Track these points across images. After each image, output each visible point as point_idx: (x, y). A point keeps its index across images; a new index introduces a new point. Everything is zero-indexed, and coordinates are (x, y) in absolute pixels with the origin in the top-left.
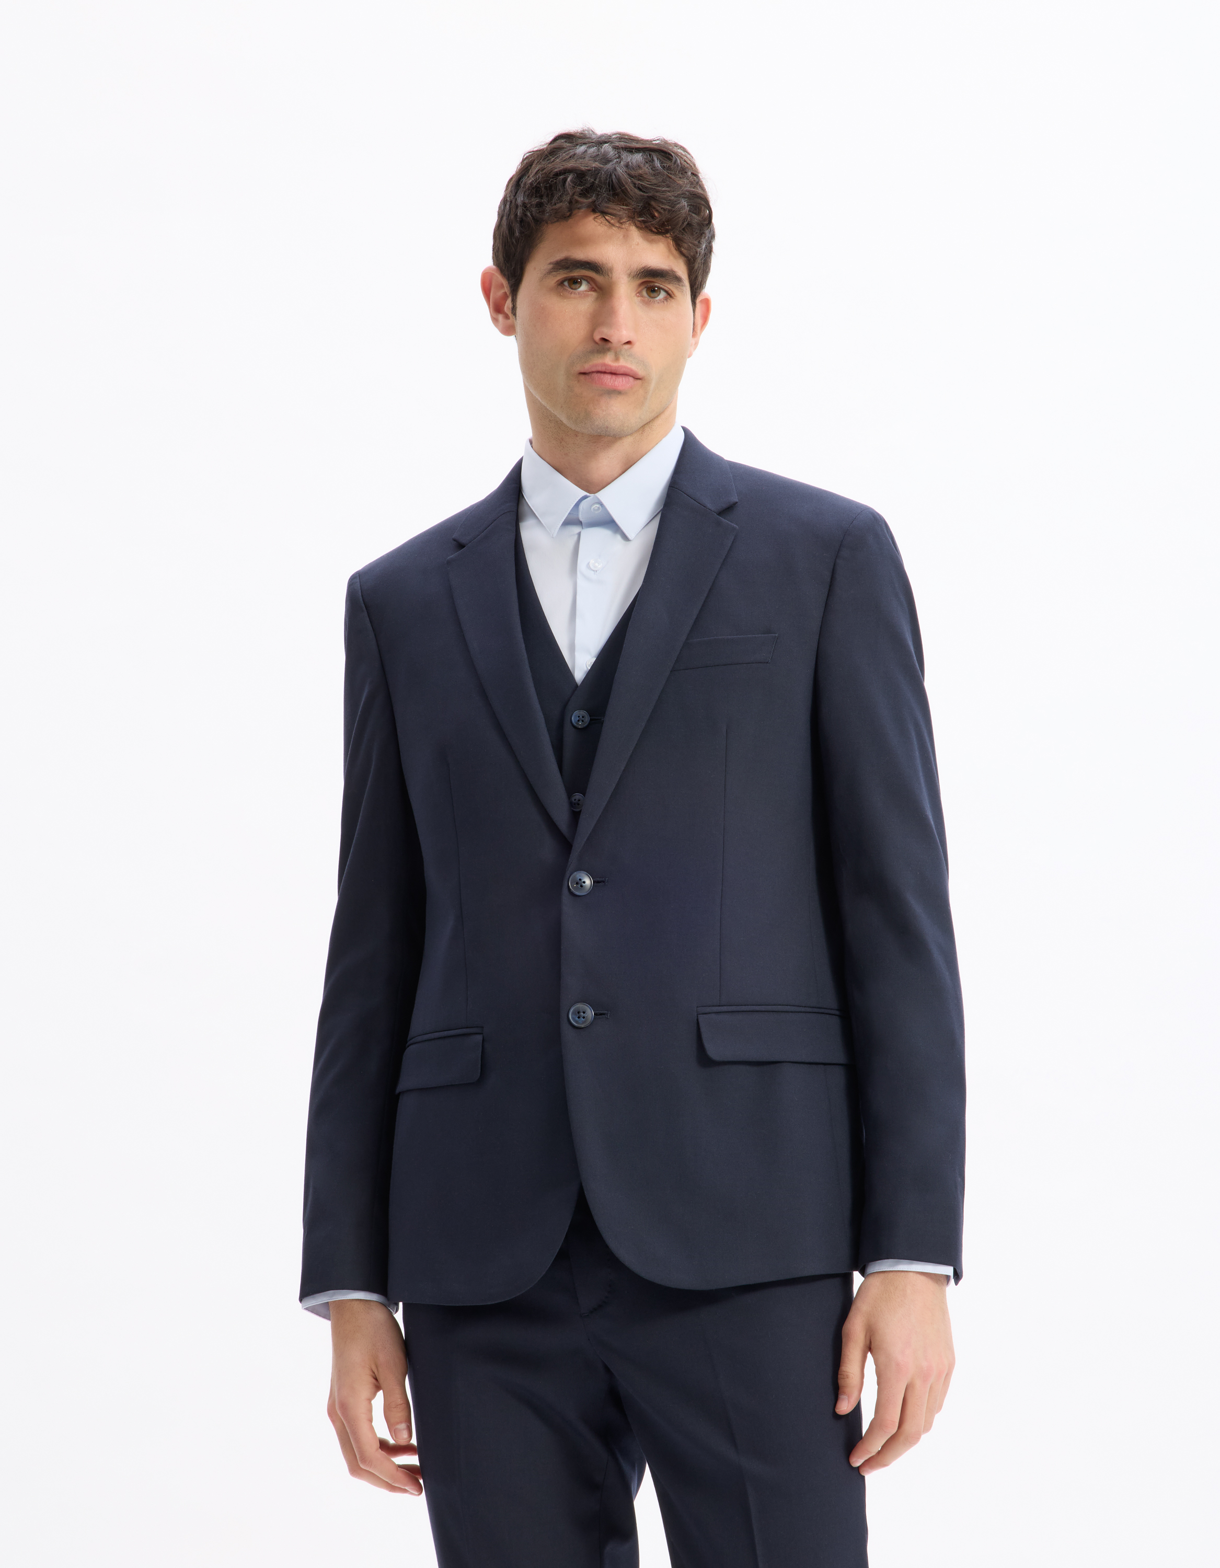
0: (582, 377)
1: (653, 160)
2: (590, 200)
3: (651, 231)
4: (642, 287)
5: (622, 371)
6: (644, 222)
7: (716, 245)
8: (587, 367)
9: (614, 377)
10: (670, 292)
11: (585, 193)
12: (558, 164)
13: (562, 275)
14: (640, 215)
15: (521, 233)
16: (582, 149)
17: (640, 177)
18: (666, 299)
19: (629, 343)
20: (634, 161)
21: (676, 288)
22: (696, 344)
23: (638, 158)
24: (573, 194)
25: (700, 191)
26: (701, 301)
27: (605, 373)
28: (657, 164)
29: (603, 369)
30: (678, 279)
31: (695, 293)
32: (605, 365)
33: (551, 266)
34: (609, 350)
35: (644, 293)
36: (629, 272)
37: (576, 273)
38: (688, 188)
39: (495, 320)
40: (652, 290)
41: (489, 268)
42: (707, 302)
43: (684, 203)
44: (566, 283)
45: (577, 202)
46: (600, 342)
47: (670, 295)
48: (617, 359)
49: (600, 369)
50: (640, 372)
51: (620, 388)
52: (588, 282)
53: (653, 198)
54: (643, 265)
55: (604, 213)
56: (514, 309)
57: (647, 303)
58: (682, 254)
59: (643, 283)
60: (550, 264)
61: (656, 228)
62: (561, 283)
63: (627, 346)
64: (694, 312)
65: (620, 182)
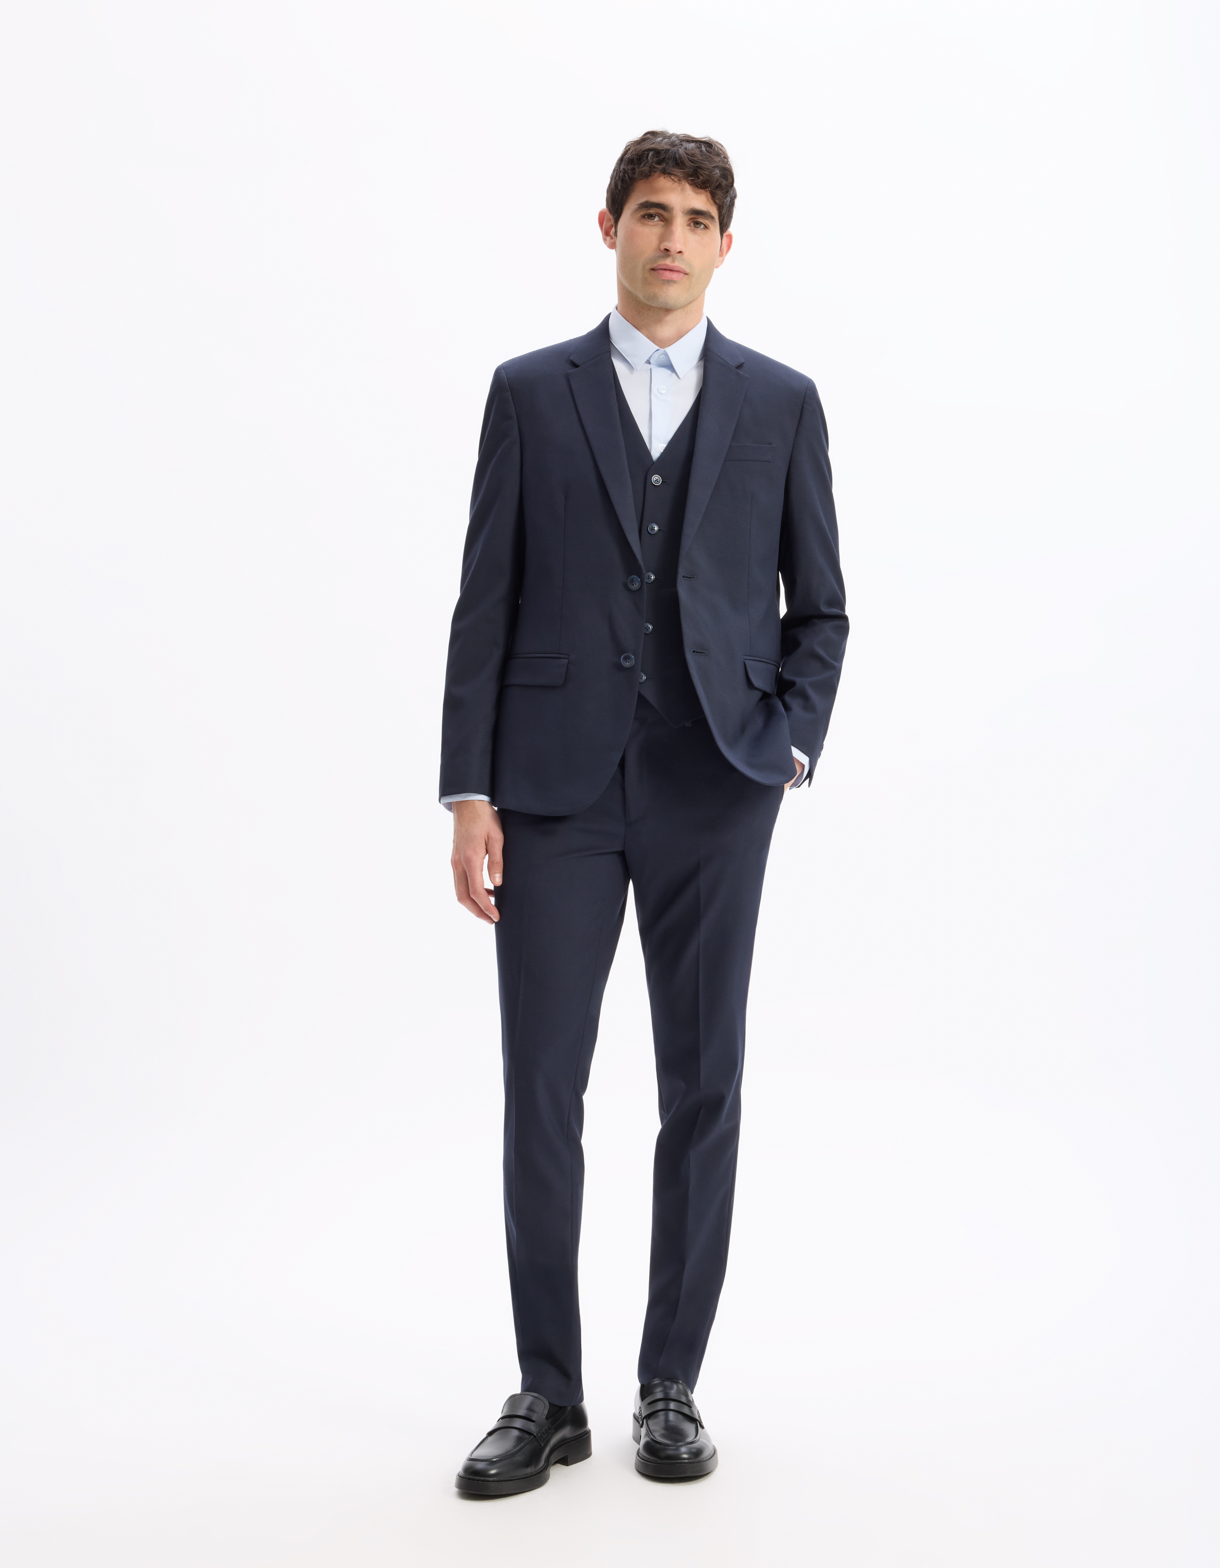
0: (652, 272)
1: (701, 147)
2: (662, 166)
3: (697, 186)
4: (691, 221)
5: (676, 269)
6: (693, 180)
8: (655, 266)
9: (671, 272)
10: (707, 225)
11: (659, 163)
12: (647, 146)
13: (643, 212)
14: (691, 176)
15: (622, 186)
16: (660, 139)
17: (693, 155)
18: (704, 228)
19: (680, 252)
20: (690, 147)
21: (711, 223)
22: (723, 261)
23: (693, 145)
24: (652, 162)
25: (728, 166)
26: (727, 236)
27: (665, 270)
28: (703, 149)
29: (665, 267)
30: (712, 218)
31: (723, 228)
32: (666, 265)
33: (638, 206)
34: (669, 256)
35: (692, 225)
36: (683, 210)
37: (652, 211)
38: (720, 164)
39: (605, 240)
40: (697, 224)
41: (603, 209)
42: (730, 237)
43: (717, 171)
44: (646, 217)
45: (654, 167)
46: (664, 251)
47: (706, 227)
48: (673, 261)
49: (662, 267)
50: (687, 271)
51: (675, 279)
52: (659, 217)
53: (700, 168)
54: (692, 207)
55: (670, 174)
56: (616, 233)
57: (692, 231)
58: (716, 203)
59: (691, 219)
60: (637, 205)
61: (699, 185)
62: (643, 217)
63: (679, 255)
64: (721, 242)
65: (680, 158)
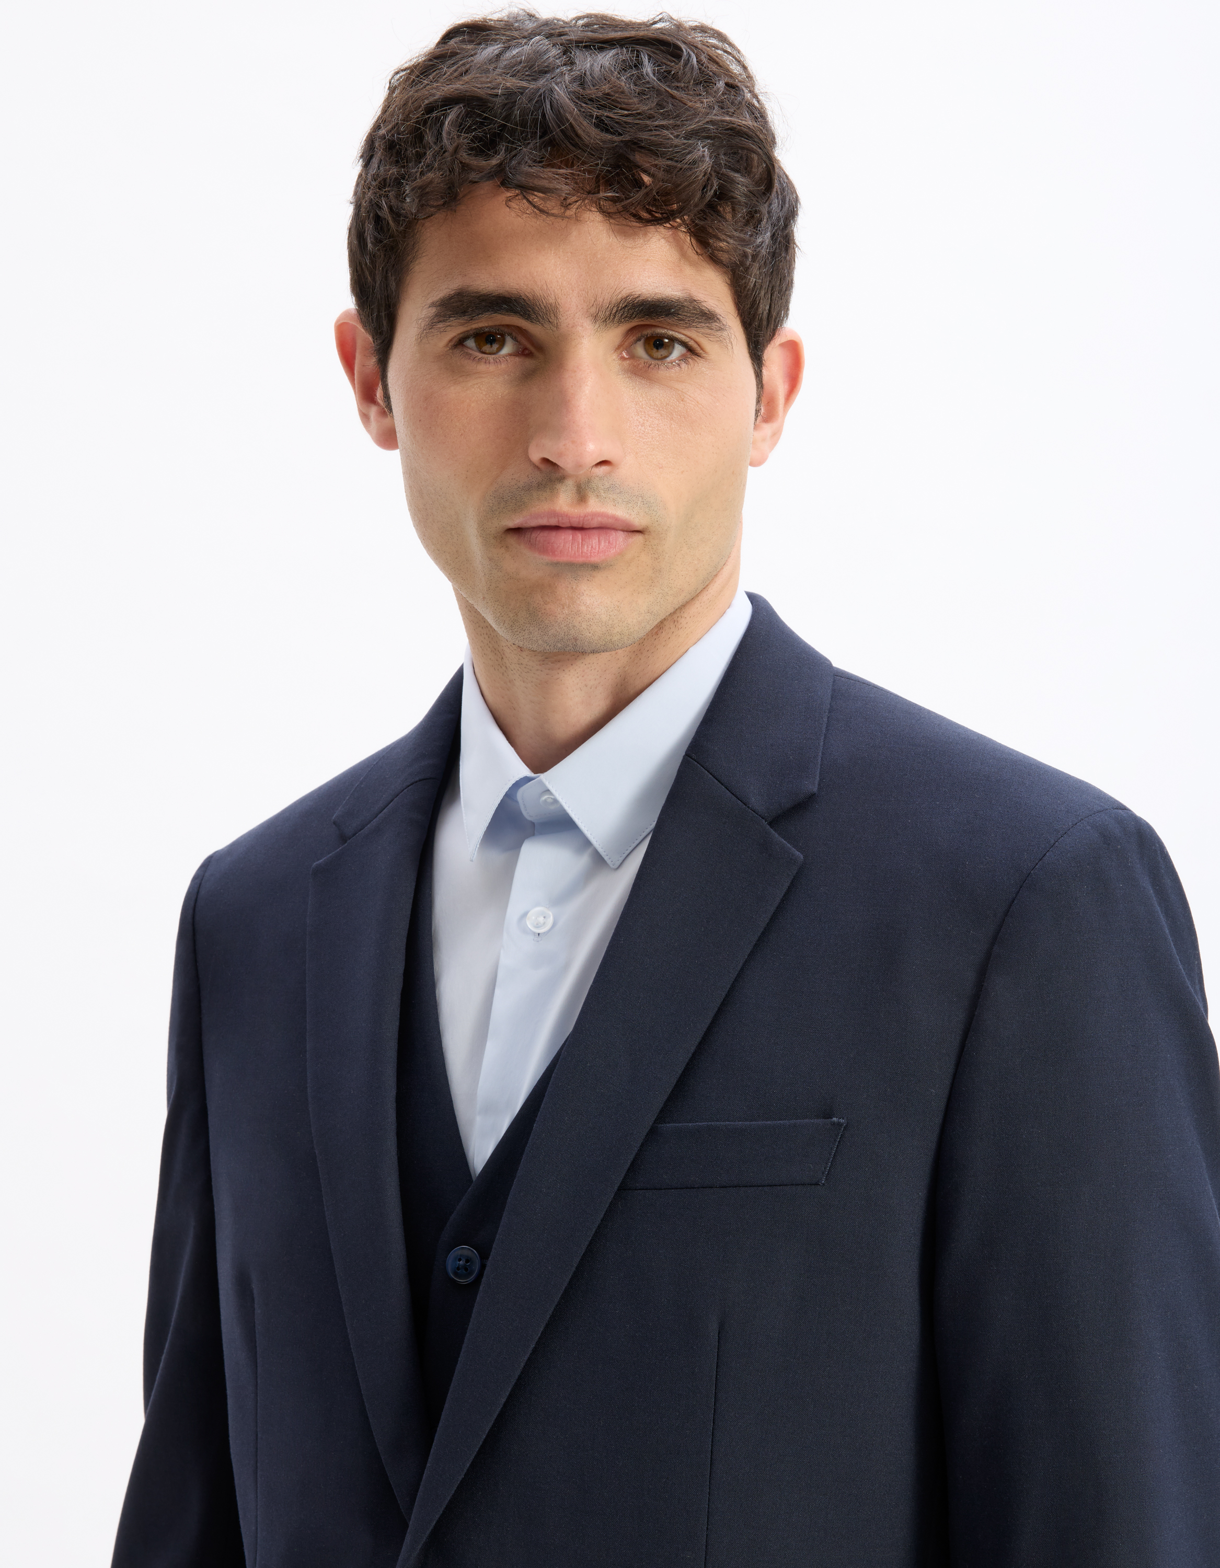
0: (512, 540)
1: (642, 64)
2: (494, 161)
4: (632, 339)
5: (595, 523)
6: (614, 200)
7: (802, 231)
8: (516, 521)
9: (579, 535)
10: (696, 343)
11: (485, 147)
12: (441, 88)
13: (455, 330)
14: (609, 184)
15: (377, 241)
16: (491, 50)
17: (608, 101)
18: (683, 358)
19: (604, 463)
20: (597, 69)
21: (706, 335)
22: (776, 435)
23: (606, 59)
24: (456, 150)
25: (746, 121)
27: (557, 528)
28: (648, 68)
29: (553, 522)
30: (708, 317)
31: (757, 336)
32: (554, 514)
33: (433, 311)
34: (562, 479)
35: (640, 350)
36: (593, 310)
37: (484, 322)
38: (716, 115)
40: (657, 344)
42: (794, 350)
43: (702, 151)
44: (471, 343)
45: (465, 167)
46: (542, 466)
47: (692, 351)
48: (581, 496)
49: (544, 522)
50: (638, 520)
51: (595, 559)
52: (515, 339)
53: (635, 145)
54: (624, 293)
55: (525, 189)
57: (638, 372)
58: (714, 259)
59: (632, 330)
60: (433, 305)
62: (460, 343)
63: (604, 469)
64: (759, 375)
65: (560, 118)
